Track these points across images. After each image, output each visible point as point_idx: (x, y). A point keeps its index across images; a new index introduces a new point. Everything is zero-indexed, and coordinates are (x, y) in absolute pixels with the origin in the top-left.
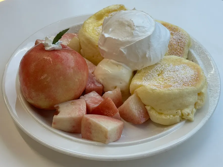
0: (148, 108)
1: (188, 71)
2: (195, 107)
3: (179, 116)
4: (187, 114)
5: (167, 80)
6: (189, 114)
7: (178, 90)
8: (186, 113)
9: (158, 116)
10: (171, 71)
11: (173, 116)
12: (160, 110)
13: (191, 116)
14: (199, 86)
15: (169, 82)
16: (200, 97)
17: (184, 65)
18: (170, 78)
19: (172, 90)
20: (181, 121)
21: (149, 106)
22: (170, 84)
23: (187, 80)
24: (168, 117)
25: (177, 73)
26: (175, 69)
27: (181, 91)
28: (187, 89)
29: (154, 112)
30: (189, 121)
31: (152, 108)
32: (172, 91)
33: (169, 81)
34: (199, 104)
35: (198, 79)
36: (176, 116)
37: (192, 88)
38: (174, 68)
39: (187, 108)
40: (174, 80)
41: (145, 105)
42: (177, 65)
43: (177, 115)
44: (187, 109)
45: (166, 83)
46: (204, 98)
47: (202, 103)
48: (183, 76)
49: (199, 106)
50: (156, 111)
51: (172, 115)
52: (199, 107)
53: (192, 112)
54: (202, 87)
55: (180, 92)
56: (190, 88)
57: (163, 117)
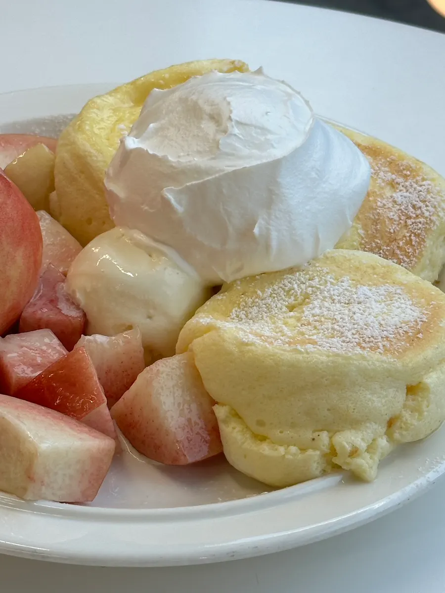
0: (221, 412)
1: (399, 310)
2: (389, 434)
3: (318, 453)
4: (348, 448)
5: (309, 324)
6: (354, 452)
7: (328, 356)
8: (345, 444)
9: (250, 445)
10: (335, 301)
11: (299, 452)
12: (261, 423)
13: (366, 463)
14: (415, 358)
15: (315, 331)
16: (413, 400)
17: (392, 289)
18: (323, 319)
19: (308, 353)
20: (324, 473)
21: (223, 405)
22: (315, 337)
23: (376, 333)
24: (282, 450)
25: (355, 308)
26: (355, 296)
27: (340, 360)
28: (364, 358)
29: (237, 429)
30: (355, 478)
31: (236, 415)
32: (305, 355)
33: (315, 328)
34: (405, 423)
35: (420, 336)
36: (310, 452)
37: (384, 358)
38: (352, 291)
39: (355, 429)
40: (333, 329)
41: (214, 403)
42: (369, 285)
43: (315, 449)
44: (353, 431)
45: (303, 334)
46: (428, 407)
47: (415, 422)
48: (371, 319)
49: (404, 433)
50: (247, 427)
51: (295, 445)
52: (401, 435)
53: (370, 449)
54: (429, 366)
55: (333, 362)
56: (377, 359)
57: (265, 449)
